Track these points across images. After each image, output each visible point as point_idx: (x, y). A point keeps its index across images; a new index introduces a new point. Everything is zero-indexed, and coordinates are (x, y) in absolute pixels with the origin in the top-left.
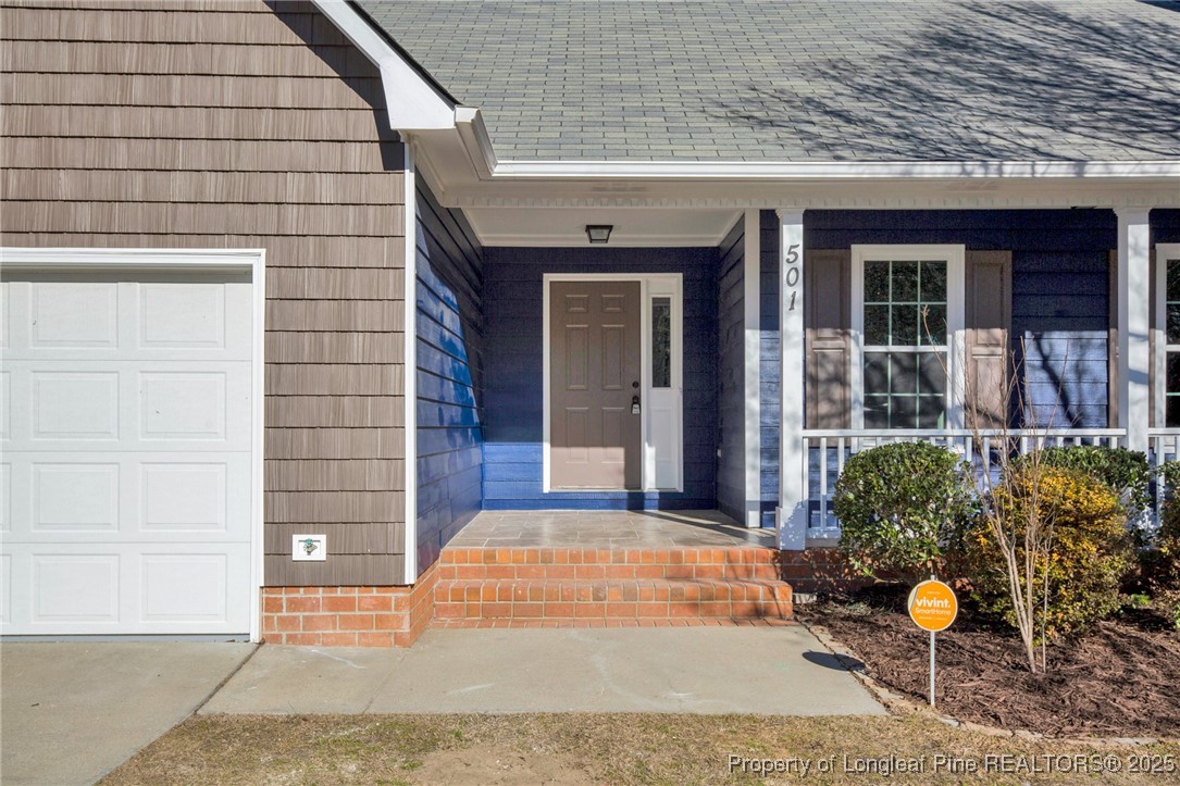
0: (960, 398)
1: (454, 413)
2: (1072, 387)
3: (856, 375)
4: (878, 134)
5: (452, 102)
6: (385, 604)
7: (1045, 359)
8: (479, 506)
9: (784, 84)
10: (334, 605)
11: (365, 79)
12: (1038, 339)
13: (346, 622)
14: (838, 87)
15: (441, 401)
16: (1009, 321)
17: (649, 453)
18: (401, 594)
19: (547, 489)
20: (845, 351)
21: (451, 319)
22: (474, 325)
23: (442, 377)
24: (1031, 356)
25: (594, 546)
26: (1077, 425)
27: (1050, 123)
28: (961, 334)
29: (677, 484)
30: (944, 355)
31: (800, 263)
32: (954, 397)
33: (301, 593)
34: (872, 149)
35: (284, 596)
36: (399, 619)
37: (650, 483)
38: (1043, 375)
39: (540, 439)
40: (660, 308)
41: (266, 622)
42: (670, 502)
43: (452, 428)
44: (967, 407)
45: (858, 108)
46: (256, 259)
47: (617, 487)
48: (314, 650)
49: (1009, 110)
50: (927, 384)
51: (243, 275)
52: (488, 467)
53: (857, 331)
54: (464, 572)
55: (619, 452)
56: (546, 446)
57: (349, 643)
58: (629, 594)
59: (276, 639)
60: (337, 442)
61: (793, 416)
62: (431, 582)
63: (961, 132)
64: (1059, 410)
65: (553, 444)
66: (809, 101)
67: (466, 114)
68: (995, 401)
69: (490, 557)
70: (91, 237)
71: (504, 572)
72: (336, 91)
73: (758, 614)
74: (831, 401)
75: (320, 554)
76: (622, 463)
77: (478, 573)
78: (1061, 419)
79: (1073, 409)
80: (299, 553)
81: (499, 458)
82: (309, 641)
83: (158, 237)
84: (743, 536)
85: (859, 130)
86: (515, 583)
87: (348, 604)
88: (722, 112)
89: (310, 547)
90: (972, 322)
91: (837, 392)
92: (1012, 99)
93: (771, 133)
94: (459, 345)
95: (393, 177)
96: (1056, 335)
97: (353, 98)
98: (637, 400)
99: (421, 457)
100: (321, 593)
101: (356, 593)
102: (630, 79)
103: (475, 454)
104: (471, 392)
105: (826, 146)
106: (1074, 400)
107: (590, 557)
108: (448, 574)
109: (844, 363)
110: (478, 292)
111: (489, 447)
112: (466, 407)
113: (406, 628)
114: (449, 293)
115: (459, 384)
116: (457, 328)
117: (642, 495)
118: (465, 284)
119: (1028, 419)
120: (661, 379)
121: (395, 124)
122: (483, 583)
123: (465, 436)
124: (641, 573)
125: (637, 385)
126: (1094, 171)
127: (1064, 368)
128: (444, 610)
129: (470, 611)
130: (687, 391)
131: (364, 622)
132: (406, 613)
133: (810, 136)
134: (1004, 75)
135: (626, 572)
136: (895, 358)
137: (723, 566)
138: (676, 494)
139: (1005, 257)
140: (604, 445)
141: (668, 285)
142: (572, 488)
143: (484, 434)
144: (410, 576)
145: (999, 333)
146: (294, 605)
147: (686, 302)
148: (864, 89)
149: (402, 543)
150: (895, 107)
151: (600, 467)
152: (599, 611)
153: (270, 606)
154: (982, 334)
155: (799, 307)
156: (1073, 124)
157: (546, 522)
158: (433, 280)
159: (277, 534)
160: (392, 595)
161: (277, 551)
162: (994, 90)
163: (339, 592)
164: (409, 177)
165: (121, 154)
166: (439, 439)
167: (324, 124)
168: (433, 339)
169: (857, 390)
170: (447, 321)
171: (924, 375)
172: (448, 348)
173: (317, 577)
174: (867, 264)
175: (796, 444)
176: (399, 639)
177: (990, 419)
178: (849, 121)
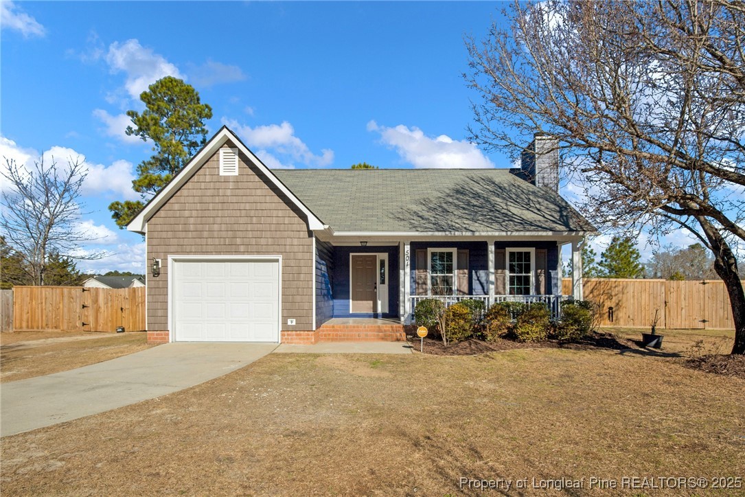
0: (456, 288)
1: (325, 292)
2: (485, 285)
3: (429, 282)
4: (429, 223)
5: (323, 224)
6: (308, 335)
7: (478, 278)
8: (332, 317)
9: (410, 206)
10: (297, 335)
11: (304, 218)
12: (476, 272)
13: (300, 339)
14: (424, 208)
15: (321, 289)
16: (468, 267)
17: (379, 303)
18: (312, 333)
19: (351, 312)
20: (426, 276)
21: (324, 268)
22: (330, 267)
23: (322, 283)
24: (474, 277)
25: (359, 325)
26: (486, 294)
27: (473, 220)
28: (456, 271)
29: (387, 311)
30: (452, 277)
31: (409, 255)
32: (455, 288)
33: (290, 332)
34: (426, 228)
35: (286, 333)
36: (312, 338)
37: (379, 310)
38: (478, 282)
39: (349, 299)
40: (382, 263)
41: (282, 339)
42: (384, 316)
43: (324, 295)
44: (458, 290)
45: (426, 214)
46: (280, 257)
47: (371, 312)
48: (293, 345)
49: (464, 215)
50: (448, 284)
51: (277, 261)
52: (335, 306)
53: (429, 271)
54: (327, 330)
55: (371, 302)
56: (351, 301)
57: (300, 343)
58: (367, 335)
59: (284, 343)
60: (298, 298)
61: (408, 293)
62: (319, 332)
63: (449, 222)
64: (482, 291)
65: (353, 300)
66: (415, 212)
67: (327, 227)
68: (465, 289)
69: (333, 327)
70: (243, 253)
71: (337, 330)
72: (297, 219)
73: (398, 340)
74: (423, 289)
75: (294, 323)
76: (372, 305)
77: (330, 331)
78: (482, 293)
79: (485, 290)
80: (289, 323)
81: (338, 304)
82: (291, 343)
83: (258, 253)
84: (399, 323)
85: (424, 222)
86: (339, 333)
87: (300, 335)
88: (392, 216)
89: (292, 322)
90: (459, 268)
91: (424, 286)
92: (467, 212)
93: (402, 223)
94: (326, 274)
95: (310, 239)
96: (481, 271)
97: (301, 221)
98: (376, 288)
99: (317, 302)
100: (294, 332)
101: (302, 332)
102: (370, 205)
103: (331, 302)
104: (330, 286)
105: (415, 227)
106: (486, 288)
107: (358, 327)
108: (323, 331)
109: (426, 279)
110: (332, 259)
111: (335, 301)
112: (328, 290)
113: (313, 340)
114: (323, 262)
115: (326, 284)
116: (326, 270)
117: (377, 314)
118: (327, 258)
119: (474, 293)
120: (383, 282)
121: (311, 229)
122: (331, 333)
123: (328, 297)
124: (370, 331)
125: (376, 283)
126: (477, 234)
127: (483, 279)
128: (322, 339)
129: (329, 339)
130: (389, 285)
131: (304, 339)
132: (313, 337)
133: (411, 224)
134: (469, 204)
135: (367, 331)
136: (440, 277)
137: (390, 329)
138: (386, 314)
139: (467, 251)
140: (367, 300)
141: (385, 256)
142: (358, 312)
143: (334, 297)
144: (314, 329)
145: (466, 271)
146: (288, 335)
147: (389, 261)
148: (430, 208)
149: (312, 321)
150: (437, 214)
151: (365, 306)
152: (359, 339)
153: (283, 335)
154: (461, 271)
155: (409, 266)
156: (479, 220)
157: (351, 320)
158: (319, 260)
159: (285, 319)
160: (310, 333)
161: (284, 323)
162: (464, 208)
163: (298, 332)
164: (314, 239)
165: (250, 234)
166: (321, 298)
167: (295, 227)
168: (319, 274)
169: (429, 286)
170: (323, 269)
171: (447, 281)
172: (323, 275)
173: (294, 329)
174: (432, 253)
175: (409, 300)
176: (312, 343)
177: (464, 293)
178: (423, 219)
